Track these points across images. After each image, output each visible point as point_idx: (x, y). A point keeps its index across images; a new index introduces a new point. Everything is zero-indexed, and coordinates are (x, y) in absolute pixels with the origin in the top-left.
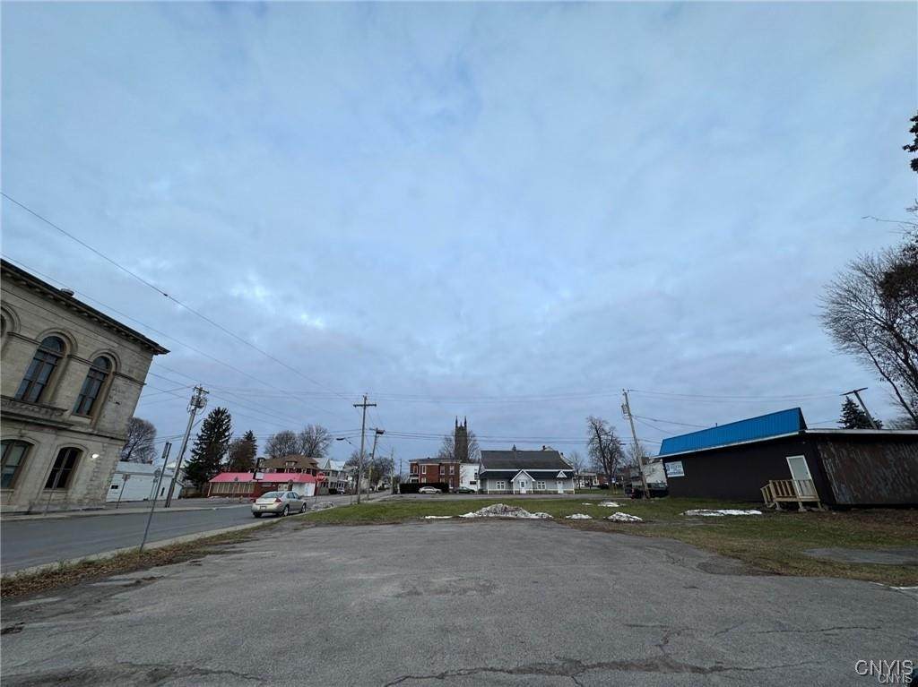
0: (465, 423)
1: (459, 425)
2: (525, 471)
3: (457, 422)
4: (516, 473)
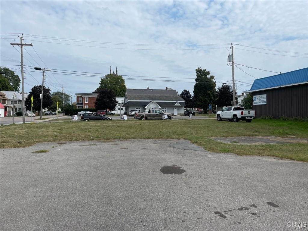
0: (117, 71)
1: (112, 73)
2: (154, 101)
3: (111, 71)
4: (148, 103)
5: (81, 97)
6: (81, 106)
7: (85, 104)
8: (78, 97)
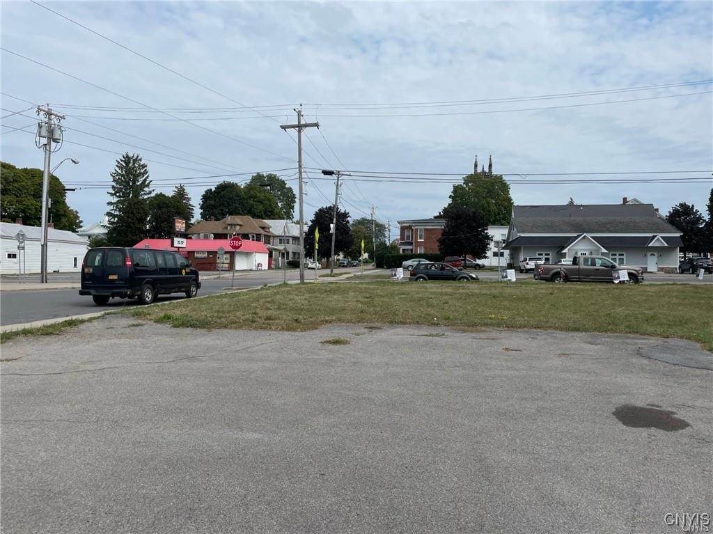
0: (490, 165)
1: (479, 170)
3: (476, 166)
4: (570, 240)
5: (410, 227)
6: (409, 247)
7: (418, 244)
8: (403, 229)
